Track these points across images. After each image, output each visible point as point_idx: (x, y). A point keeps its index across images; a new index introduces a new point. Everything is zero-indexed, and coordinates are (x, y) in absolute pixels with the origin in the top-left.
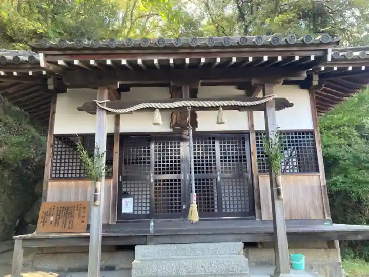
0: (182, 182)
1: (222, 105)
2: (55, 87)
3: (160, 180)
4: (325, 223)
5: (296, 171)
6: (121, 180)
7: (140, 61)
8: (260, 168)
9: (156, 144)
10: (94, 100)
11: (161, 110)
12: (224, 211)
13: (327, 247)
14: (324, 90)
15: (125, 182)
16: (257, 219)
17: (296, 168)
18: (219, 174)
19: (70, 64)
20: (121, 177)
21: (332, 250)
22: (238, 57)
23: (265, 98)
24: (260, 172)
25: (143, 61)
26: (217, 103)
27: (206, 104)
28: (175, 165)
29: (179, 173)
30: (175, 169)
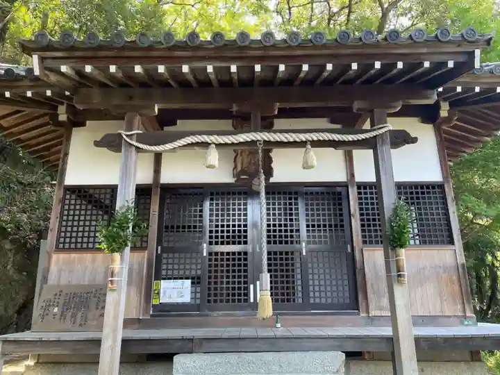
0: (249, 257)
1: (310, 139)
2: (68, 117)
3: (216, 254)
4: (466, 323)
5: (418, 242)
6: (159, 252)
7: (185, 69)
8: (364, 237)
9: (212, 199)
10: (119, 131)
11: (219, 145)
12: (312, 301)
13: (469, 359)
14: (455, 127)
15: (165, 255)
16: (362, 315)
17: (417, 237)
18: (304, 244)
19: (80, 73)
20: (159, 248)
21: (477, 364)
22: (335, 63)
23: (375, 130)
24: (364, 242)
25: (192, 70)
26: (303, 137)
27: (286, 138)
28: (239, 231)
29: (245, 243)
30: (239, 237)
